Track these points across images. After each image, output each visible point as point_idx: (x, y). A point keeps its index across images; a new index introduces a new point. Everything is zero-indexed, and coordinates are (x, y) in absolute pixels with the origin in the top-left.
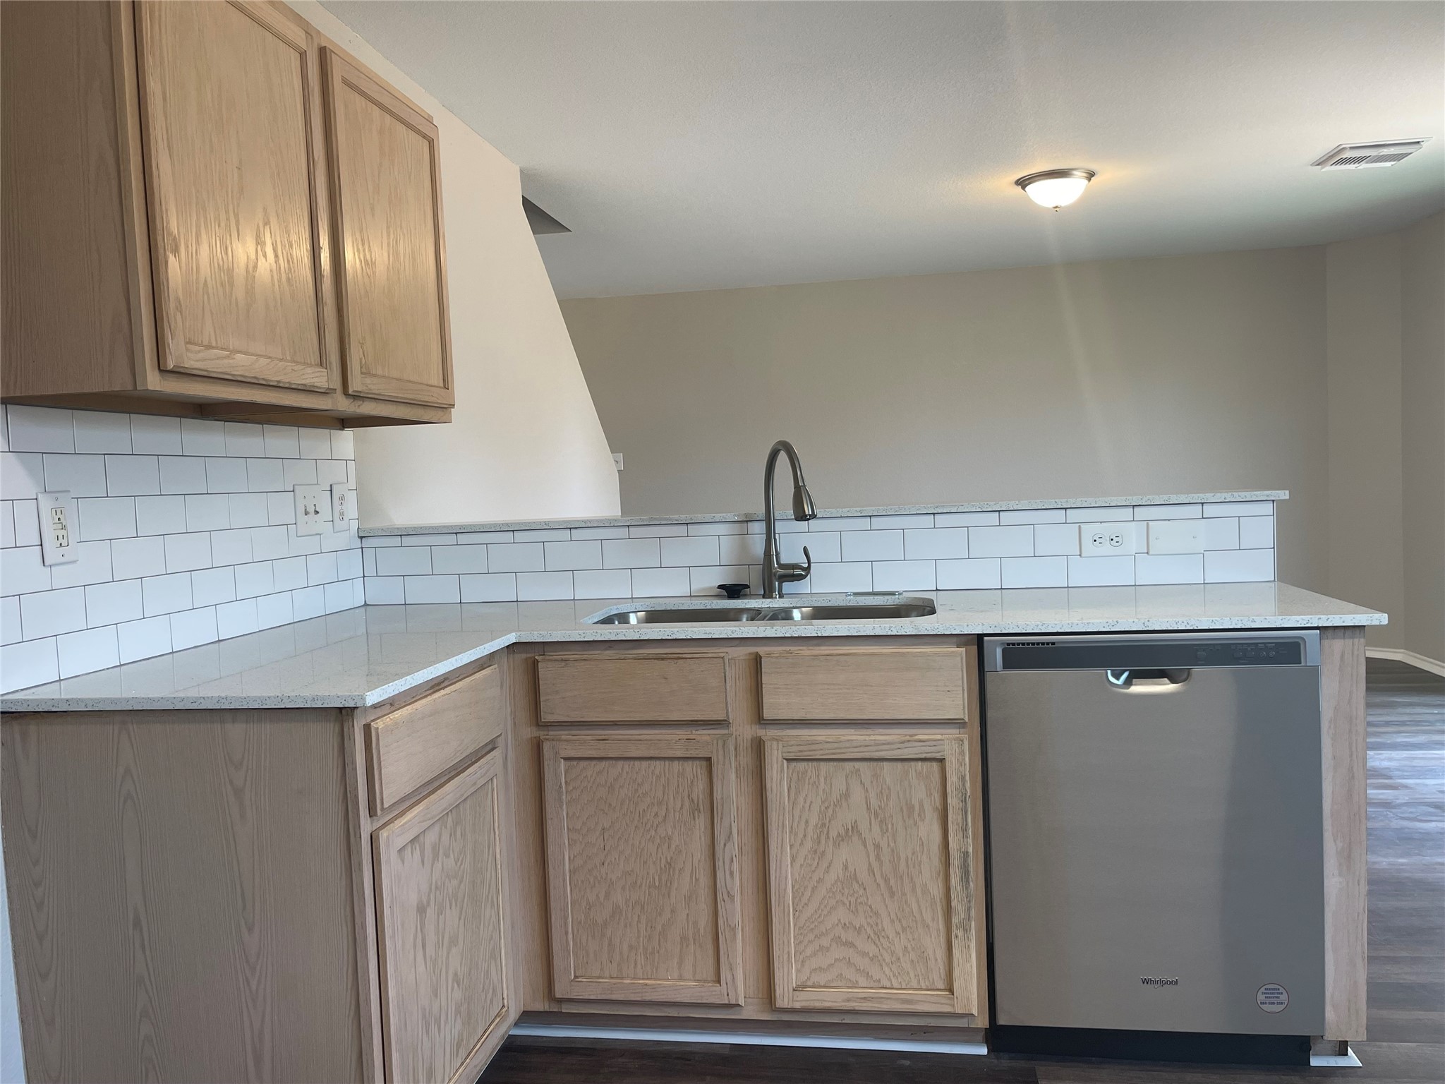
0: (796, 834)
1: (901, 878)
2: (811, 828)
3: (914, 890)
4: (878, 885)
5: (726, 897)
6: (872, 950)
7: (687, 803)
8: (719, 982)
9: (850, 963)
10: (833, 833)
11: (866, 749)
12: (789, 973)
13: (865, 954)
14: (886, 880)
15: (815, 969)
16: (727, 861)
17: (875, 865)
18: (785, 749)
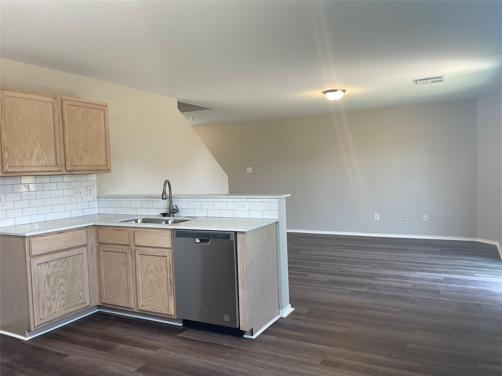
0: (142, 271)
1: (160, 283)
2: (144, 270)
3: (162, 286)
4: (156, 284)
5: (130, 284)
6: (155, 298)
7: (123, 262)
8: (129, 302)
9: (152, 301)
10: (148, 272)
11: (153, 253)
12: (140, 302)
13: (154, 299)
14: (158, 283)
15: (145, 302)
16: (129, 276)
17: (155, 279)
18: (139, 252)
